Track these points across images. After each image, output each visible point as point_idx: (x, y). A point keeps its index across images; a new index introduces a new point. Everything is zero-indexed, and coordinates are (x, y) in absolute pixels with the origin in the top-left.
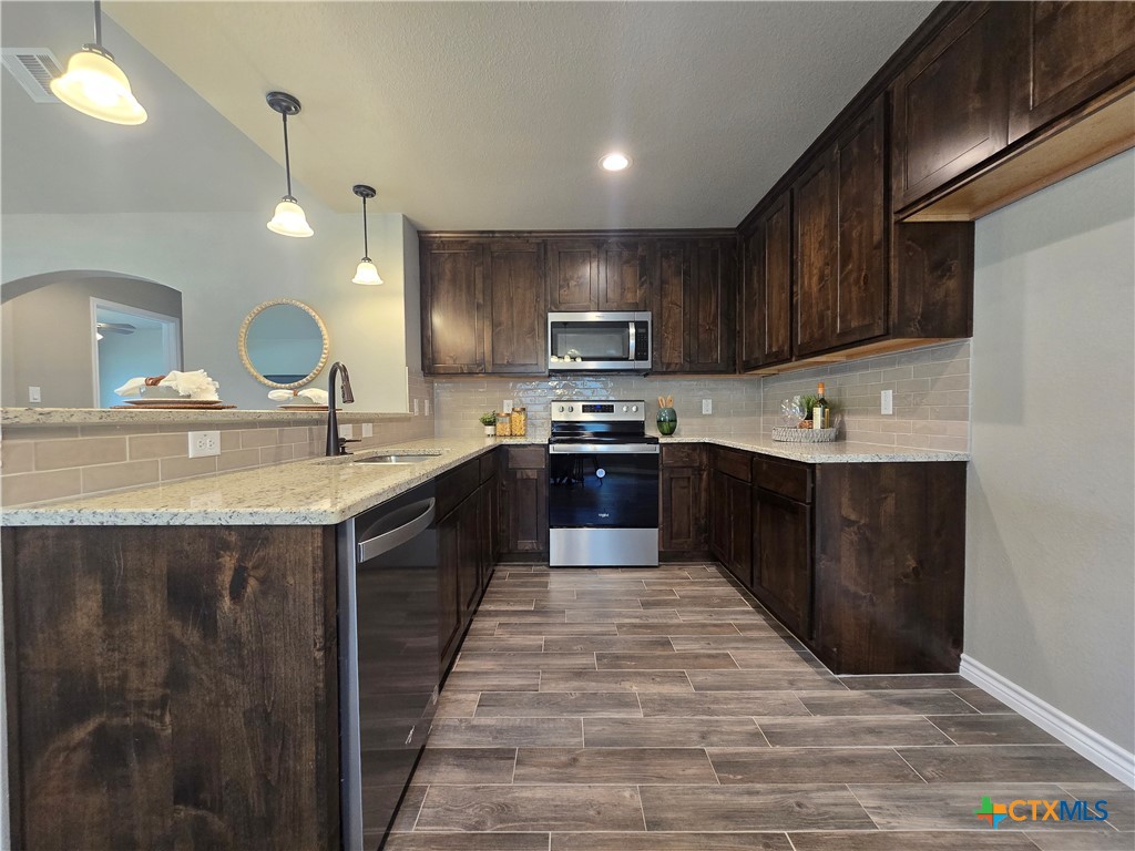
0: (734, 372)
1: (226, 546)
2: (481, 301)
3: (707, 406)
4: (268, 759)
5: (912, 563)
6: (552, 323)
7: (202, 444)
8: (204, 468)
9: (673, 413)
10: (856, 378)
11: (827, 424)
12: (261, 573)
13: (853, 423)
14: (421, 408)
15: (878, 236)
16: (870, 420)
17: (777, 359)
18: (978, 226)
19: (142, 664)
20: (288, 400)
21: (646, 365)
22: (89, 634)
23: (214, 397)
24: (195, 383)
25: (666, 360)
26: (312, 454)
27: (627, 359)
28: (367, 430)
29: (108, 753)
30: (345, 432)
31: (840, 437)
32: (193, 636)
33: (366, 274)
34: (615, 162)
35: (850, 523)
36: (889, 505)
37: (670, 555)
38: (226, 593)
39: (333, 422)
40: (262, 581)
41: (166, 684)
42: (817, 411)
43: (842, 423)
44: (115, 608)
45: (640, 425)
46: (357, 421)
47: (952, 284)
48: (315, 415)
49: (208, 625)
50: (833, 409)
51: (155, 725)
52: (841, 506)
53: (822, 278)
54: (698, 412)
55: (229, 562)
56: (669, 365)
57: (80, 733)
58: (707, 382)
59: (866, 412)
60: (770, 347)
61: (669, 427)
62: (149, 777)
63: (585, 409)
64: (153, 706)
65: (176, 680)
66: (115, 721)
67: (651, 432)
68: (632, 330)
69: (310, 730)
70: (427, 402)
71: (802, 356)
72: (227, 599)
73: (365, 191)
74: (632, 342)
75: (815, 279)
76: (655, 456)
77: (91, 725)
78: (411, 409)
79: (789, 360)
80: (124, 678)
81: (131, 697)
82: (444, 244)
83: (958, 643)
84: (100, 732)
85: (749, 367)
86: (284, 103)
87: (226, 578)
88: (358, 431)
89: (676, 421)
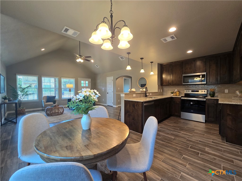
2: (170, 74)
3: (227, 91)
6: (183, 76)
7: (134, 95)
8: (134, 97)
9: (214, 92)
14: (160, 91)
19: (131, 110)
20: (142, 90)
21: (205, 83)
22: (128, 108)
23: (135, 91)
24: (133, 90)
26: (144, 97)
28: (151, 94)
29: (129, 116)
30: (147, 94)
32: (134, 109)
33: (152, 73)
39: (146, 93)
40: (138, 105)
44: (130, 106)
46: (149, 93)
48: (144, 92)
51: (132, 114)
54: (223, 93)
55: (136, 104)
58: (227, 85)
62: (131, 118)
63: (192, 91)
65: (133, 111)
68: (201, 76)
69: (140, 116)
70: (161, 90)
73: (152, 62)
78: (158, 91)
81: (130, 112)
82: (164, 65)
84: (129, 114)
86: (142, 59)
87: (136, 105)
88: (149, 94)
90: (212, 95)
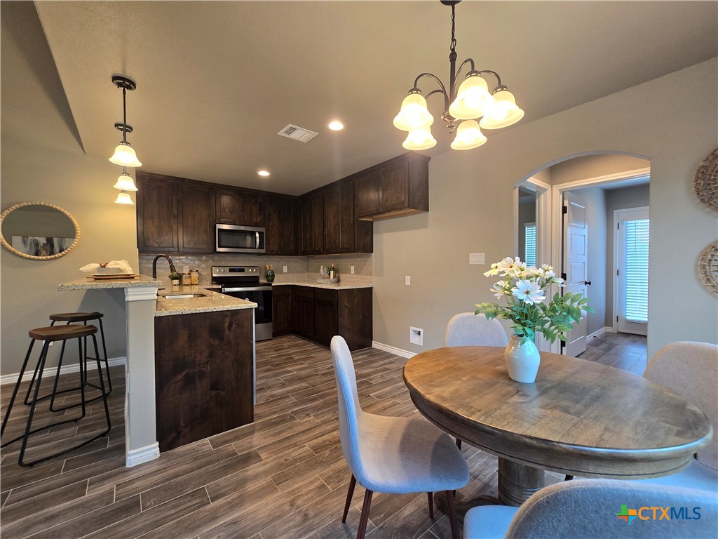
0: (298, 255)
1: (227, 316)
2: (176, 214)
3: (285, 269)
4: (238, 372)
5: (361, 317)
6: (218, 229)
9: (273, 272)
10: (343, 261)
11: (335, 277)
12: (236, 322)
13: (343, 276)
15: (352, 222)
16: (347, 275)
17: (318, 253)
18: (374, 223)
19: (201, 353)
21: (263, 251)
22: (183, 346)
25: (271, 249)
27: (255, 248)
29: (189, 381)
31: (339, 281)
32: (217, 342)
34: (264, 173)
35: (347, 307)
36: (356, 301)
37: (277, 334)
38: (227, 329)
40: (237, 324)
41: (208, 358)
42: (332, 272)
43: (339, 276)
44: (192, 337)
45: (257, 278)
47: (369, 238)
49: (221, 339)
50: (336, 271)
51: (205, 369)
52: (345, 302)
53: (335, 228)
54: (281, 272)
55: (227, 321)
56: (272, 251)
57: (180, 377)
58: (286, 258)
59: (346, 273)
60: (315, 248)
61: (271, 278)
62: (202, 386)
63: (231, 270)
64: (204, 364)
65: (211, 355)
66: (192, 371)
67: (262, 281)
68: (257, 235)
71: (327, 253)
72: (227, 330)
74: (258, 240)
75: (332, 228)
76: (271, 291)
77: (184, 374)
79: (322, 254)
80: (195, 357)
81: (197, 363)
82: (152, 180)
83: (372, 339)
84: (187, 373)
85: (304, 254)
87: (227, 324)
89: (274, 276)
90: (270, 278)
